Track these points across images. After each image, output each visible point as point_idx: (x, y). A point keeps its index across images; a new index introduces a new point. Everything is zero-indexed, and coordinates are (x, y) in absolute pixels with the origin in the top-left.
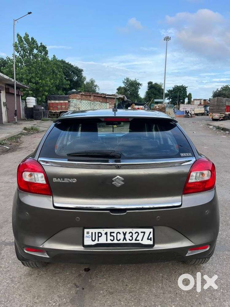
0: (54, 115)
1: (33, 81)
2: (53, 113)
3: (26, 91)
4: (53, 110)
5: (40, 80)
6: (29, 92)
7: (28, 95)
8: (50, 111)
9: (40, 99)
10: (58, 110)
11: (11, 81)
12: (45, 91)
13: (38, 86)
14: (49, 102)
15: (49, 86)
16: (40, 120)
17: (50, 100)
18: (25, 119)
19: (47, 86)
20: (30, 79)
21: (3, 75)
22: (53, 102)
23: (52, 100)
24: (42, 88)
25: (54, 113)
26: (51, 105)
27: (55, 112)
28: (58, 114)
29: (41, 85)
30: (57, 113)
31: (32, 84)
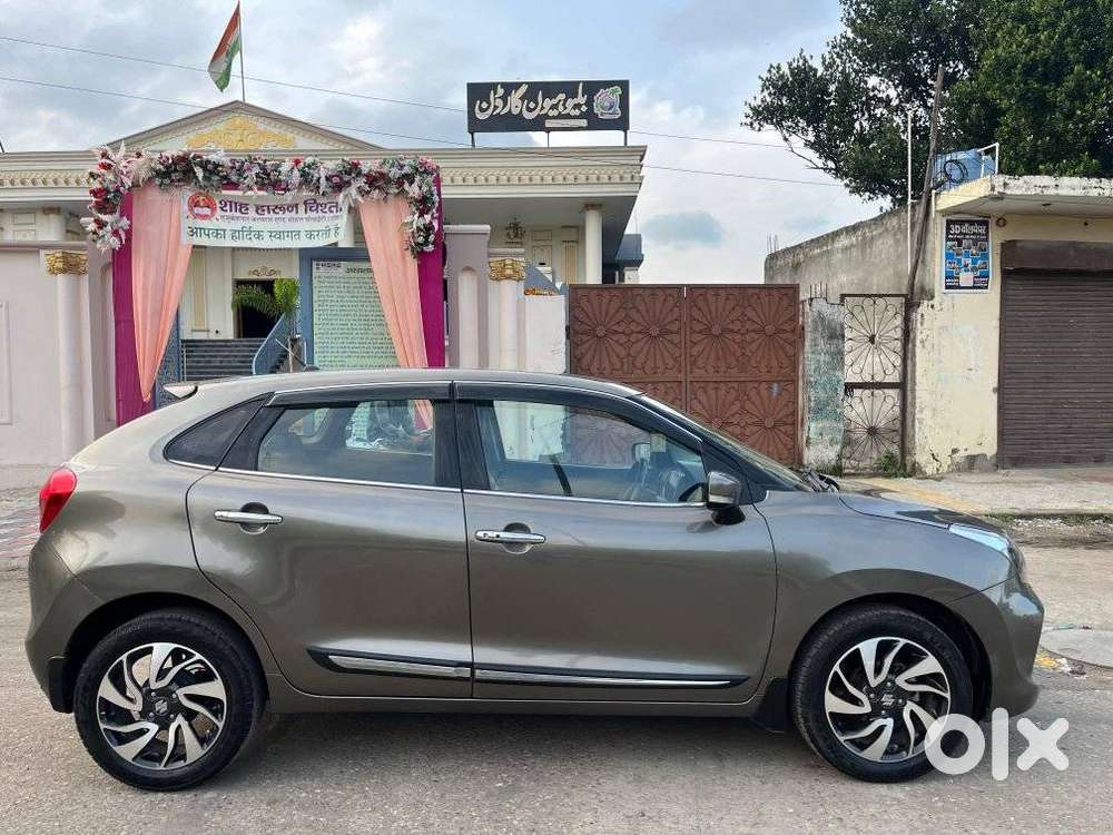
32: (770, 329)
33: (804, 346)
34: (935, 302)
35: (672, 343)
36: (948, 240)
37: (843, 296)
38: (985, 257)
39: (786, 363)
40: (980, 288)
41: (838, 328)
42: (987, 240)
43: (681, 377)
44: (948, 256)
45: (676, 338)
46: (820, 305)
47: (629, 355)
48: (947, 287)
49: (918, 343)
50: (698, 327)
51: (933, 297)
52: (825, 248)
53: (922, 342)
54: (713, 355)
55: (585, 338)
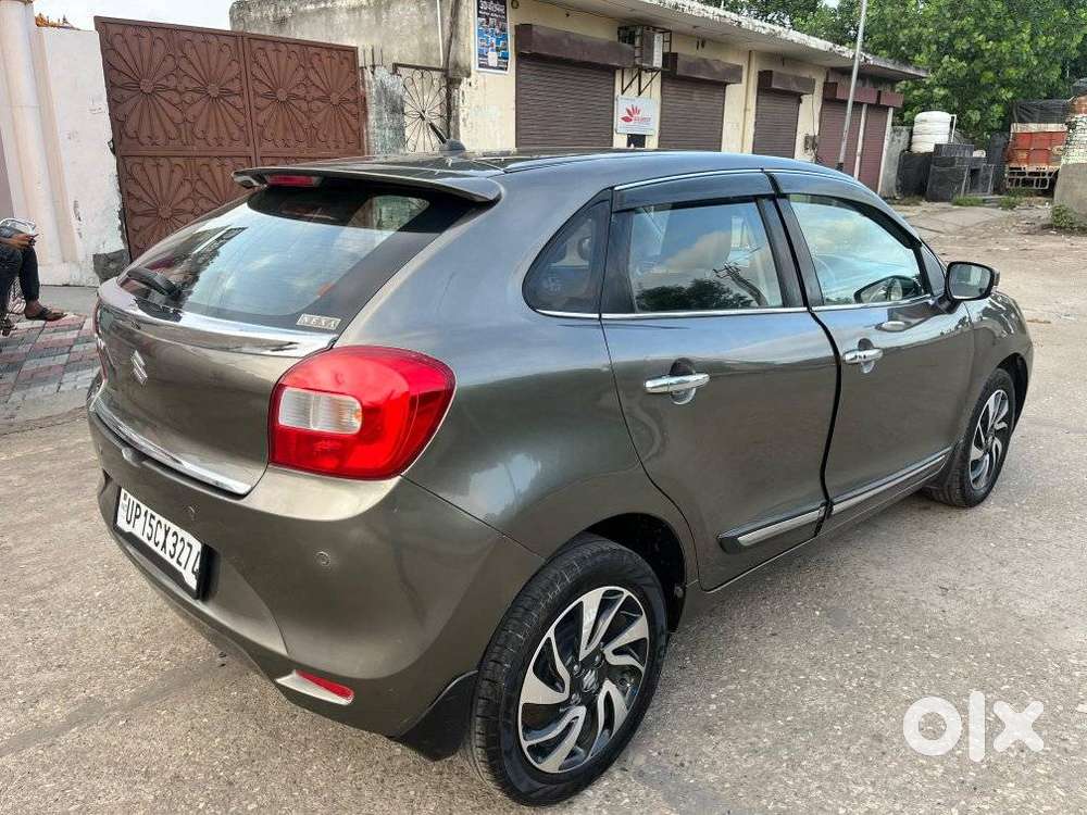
0: (1027, 183)
1: (962, 45)
2: (1024, 174)
3: (922, 90)
4: (1028, 161)
5: (987, 41)
6: (936, 90)
7: (927, 105)
8: (1013, 165)
9: (976, 116)
10: (1048, 163)
11: (838, 55)
12: (1006, 84)
13: (977, 65)
14: (1016, 128)
15: (1026, 64)
16: (949, 200)
17: (1022, 121)
18: (894, 198)
19: (1017, 64)
20: (951, 40)
21: (805, 36)
22: (1033, 127)
23: (1033, 122)
24: (990, 74)
25: (1031, 174)
26: (1023, 143)
27: (1033, 169)
28: (1044, 181)
29: (993, 62)
30: (1044, 174)
31: (953, 60)
32: (335, 98)
33: (367, 120)
34: (472, 79)
35: (234, 107)
36: (479, 15)
37: (396, 66)
38: (505, 38)
39: (351, 138)
40: (501, 69)
41: (399, 100)
42: (505, 21)
43: (250, 151)
44: (480, 33)
45: (237, 100)
46: (383, 74)
47: (185, 120)
48: (480, 66)
49: (461, 121)
50: (263, 90)
51: (469, 75)
52: (323, 5)
53: (464, 120)
54: (280, 125)
55: (126, 94)
